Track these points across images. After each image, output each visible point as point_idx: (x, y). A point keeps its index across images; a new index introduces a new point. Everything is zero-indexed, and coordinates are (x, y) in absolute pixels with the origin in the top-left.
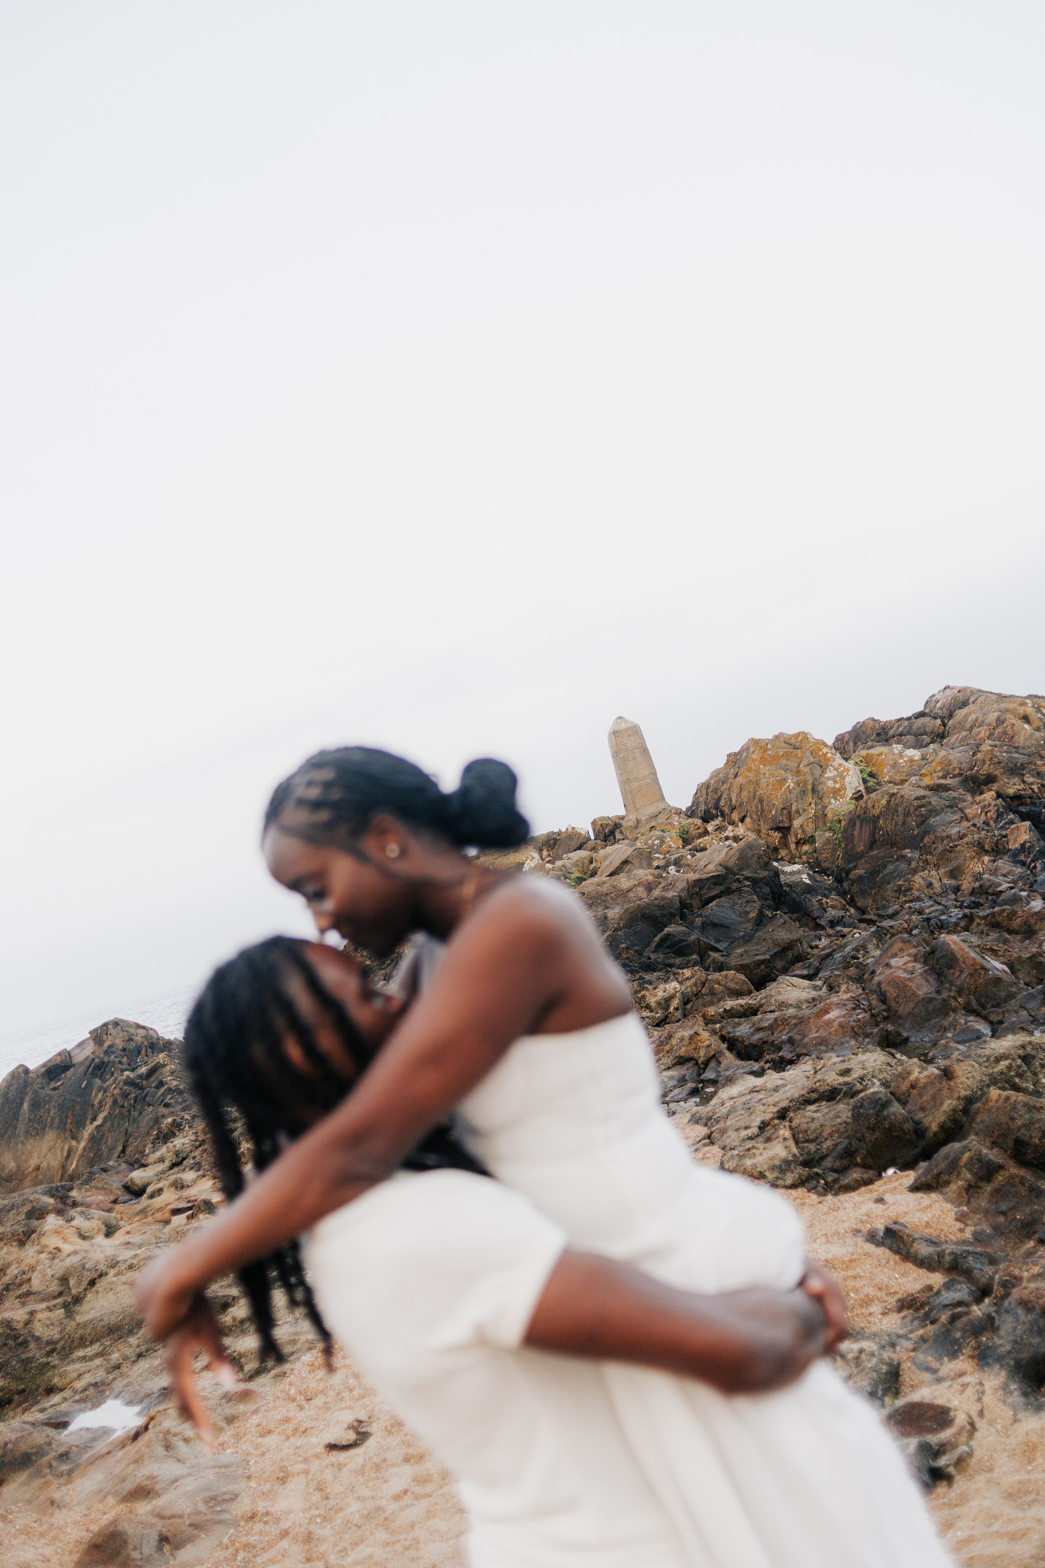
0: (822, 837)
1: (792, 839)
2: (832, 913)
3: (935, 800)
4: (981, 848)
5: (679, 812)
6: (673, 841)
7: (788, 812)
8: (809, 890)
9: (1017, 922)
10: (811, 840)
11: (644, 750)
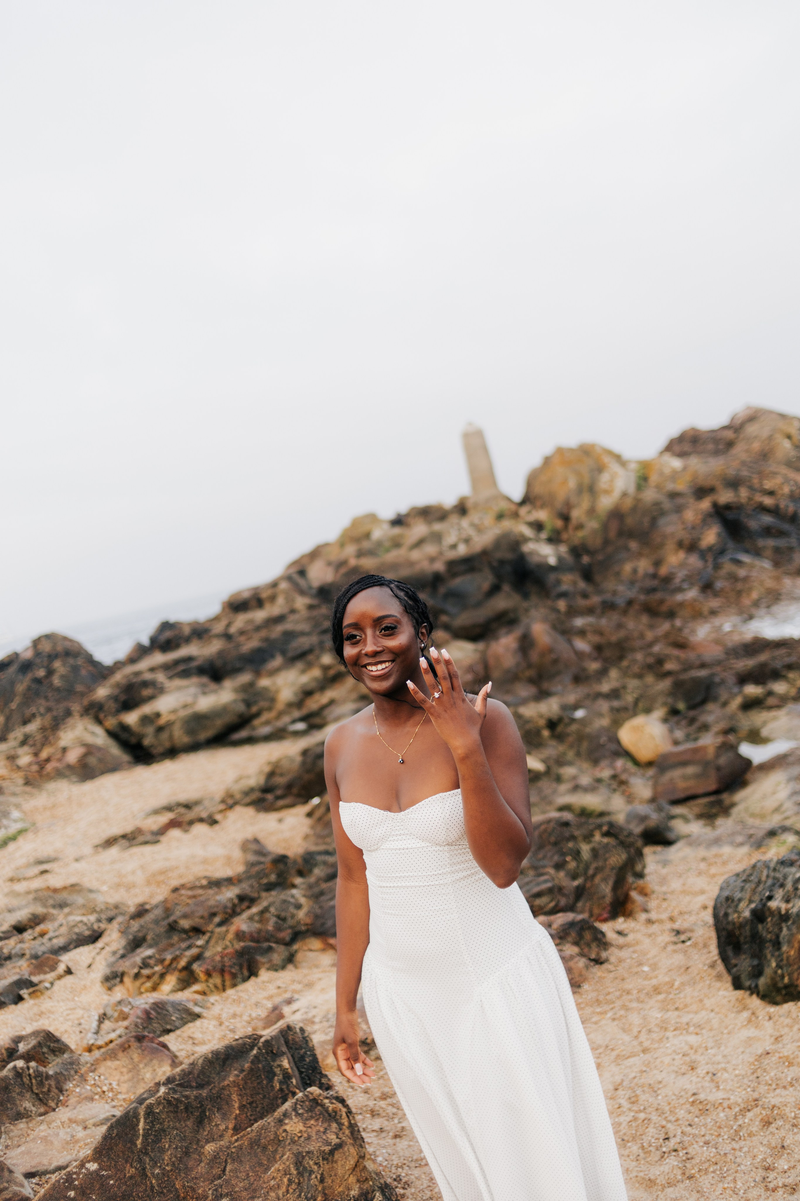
0: (593, 525)
1: (571, 527)
2: (564, 587)
3: (667, 505)
4: (680, 545)
6: (489, 518)
7: (568, 505)
8: (552, 569)
9: (664, 608)
10: (580, 527)
11: (485, 449)
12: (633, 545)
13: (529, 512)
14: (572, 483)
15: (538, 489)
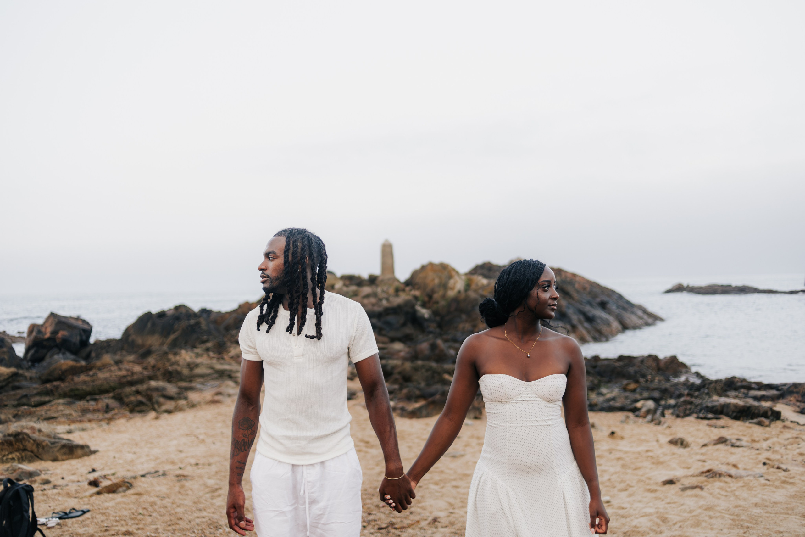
0: (443, 303)
1: (432, 301)
2: (431, 329)
5: (398, 281)
6: (391, 291)
7: (433, 292)
8: (426, 320)
10: (437, 302)
11: (391, 254)
12: (464, 317)
13: (411, 290)
14: (437, 281)
15: (418, 280)
